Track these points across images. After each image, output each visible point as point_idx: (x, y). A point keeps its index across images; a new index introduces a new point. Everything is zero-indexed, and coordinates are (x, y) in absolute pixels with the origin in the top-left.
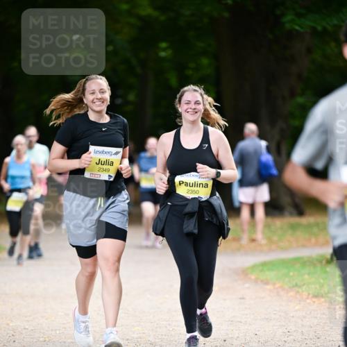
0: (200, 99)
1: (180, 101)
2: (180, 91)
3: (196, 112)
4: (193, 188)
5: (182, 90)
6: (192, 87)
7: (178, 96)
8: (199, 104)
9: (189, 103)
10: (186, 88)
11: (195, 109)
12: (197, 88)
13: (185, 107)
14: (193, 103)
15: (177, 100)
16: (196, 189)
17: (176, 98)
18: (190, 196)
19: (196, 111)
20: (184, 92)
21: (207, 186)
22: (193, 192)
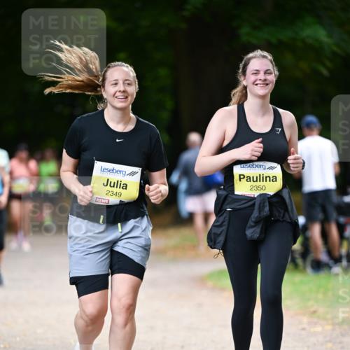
0: (270, 67)
1: (244, 72)
2: (243, 58)
3: (267, 84)
4: (258, 184)
5: (246, 58)
6: (259, 52)
7: (241, 66)
8: (271, 73)
9: (257, 73)
10: (251, 55)
11: (265, 80)
12: (266, 54)
13: (253, 78)
14: (262, 73)
15: (241, 70)
16: (261, 184)
17: (239, 69)
18: (256, 194)
19: (267, 82)
20: (250, 59)
21: (275, 179)
22: (258, 188)
